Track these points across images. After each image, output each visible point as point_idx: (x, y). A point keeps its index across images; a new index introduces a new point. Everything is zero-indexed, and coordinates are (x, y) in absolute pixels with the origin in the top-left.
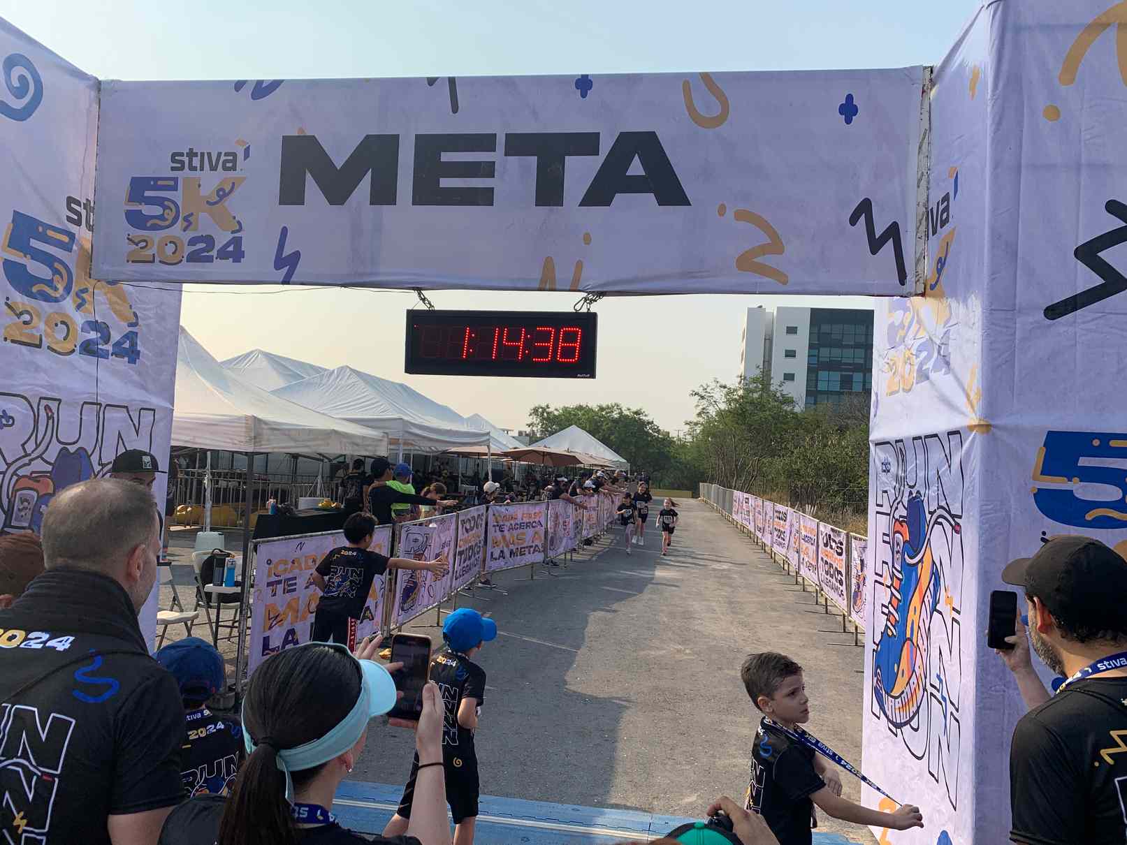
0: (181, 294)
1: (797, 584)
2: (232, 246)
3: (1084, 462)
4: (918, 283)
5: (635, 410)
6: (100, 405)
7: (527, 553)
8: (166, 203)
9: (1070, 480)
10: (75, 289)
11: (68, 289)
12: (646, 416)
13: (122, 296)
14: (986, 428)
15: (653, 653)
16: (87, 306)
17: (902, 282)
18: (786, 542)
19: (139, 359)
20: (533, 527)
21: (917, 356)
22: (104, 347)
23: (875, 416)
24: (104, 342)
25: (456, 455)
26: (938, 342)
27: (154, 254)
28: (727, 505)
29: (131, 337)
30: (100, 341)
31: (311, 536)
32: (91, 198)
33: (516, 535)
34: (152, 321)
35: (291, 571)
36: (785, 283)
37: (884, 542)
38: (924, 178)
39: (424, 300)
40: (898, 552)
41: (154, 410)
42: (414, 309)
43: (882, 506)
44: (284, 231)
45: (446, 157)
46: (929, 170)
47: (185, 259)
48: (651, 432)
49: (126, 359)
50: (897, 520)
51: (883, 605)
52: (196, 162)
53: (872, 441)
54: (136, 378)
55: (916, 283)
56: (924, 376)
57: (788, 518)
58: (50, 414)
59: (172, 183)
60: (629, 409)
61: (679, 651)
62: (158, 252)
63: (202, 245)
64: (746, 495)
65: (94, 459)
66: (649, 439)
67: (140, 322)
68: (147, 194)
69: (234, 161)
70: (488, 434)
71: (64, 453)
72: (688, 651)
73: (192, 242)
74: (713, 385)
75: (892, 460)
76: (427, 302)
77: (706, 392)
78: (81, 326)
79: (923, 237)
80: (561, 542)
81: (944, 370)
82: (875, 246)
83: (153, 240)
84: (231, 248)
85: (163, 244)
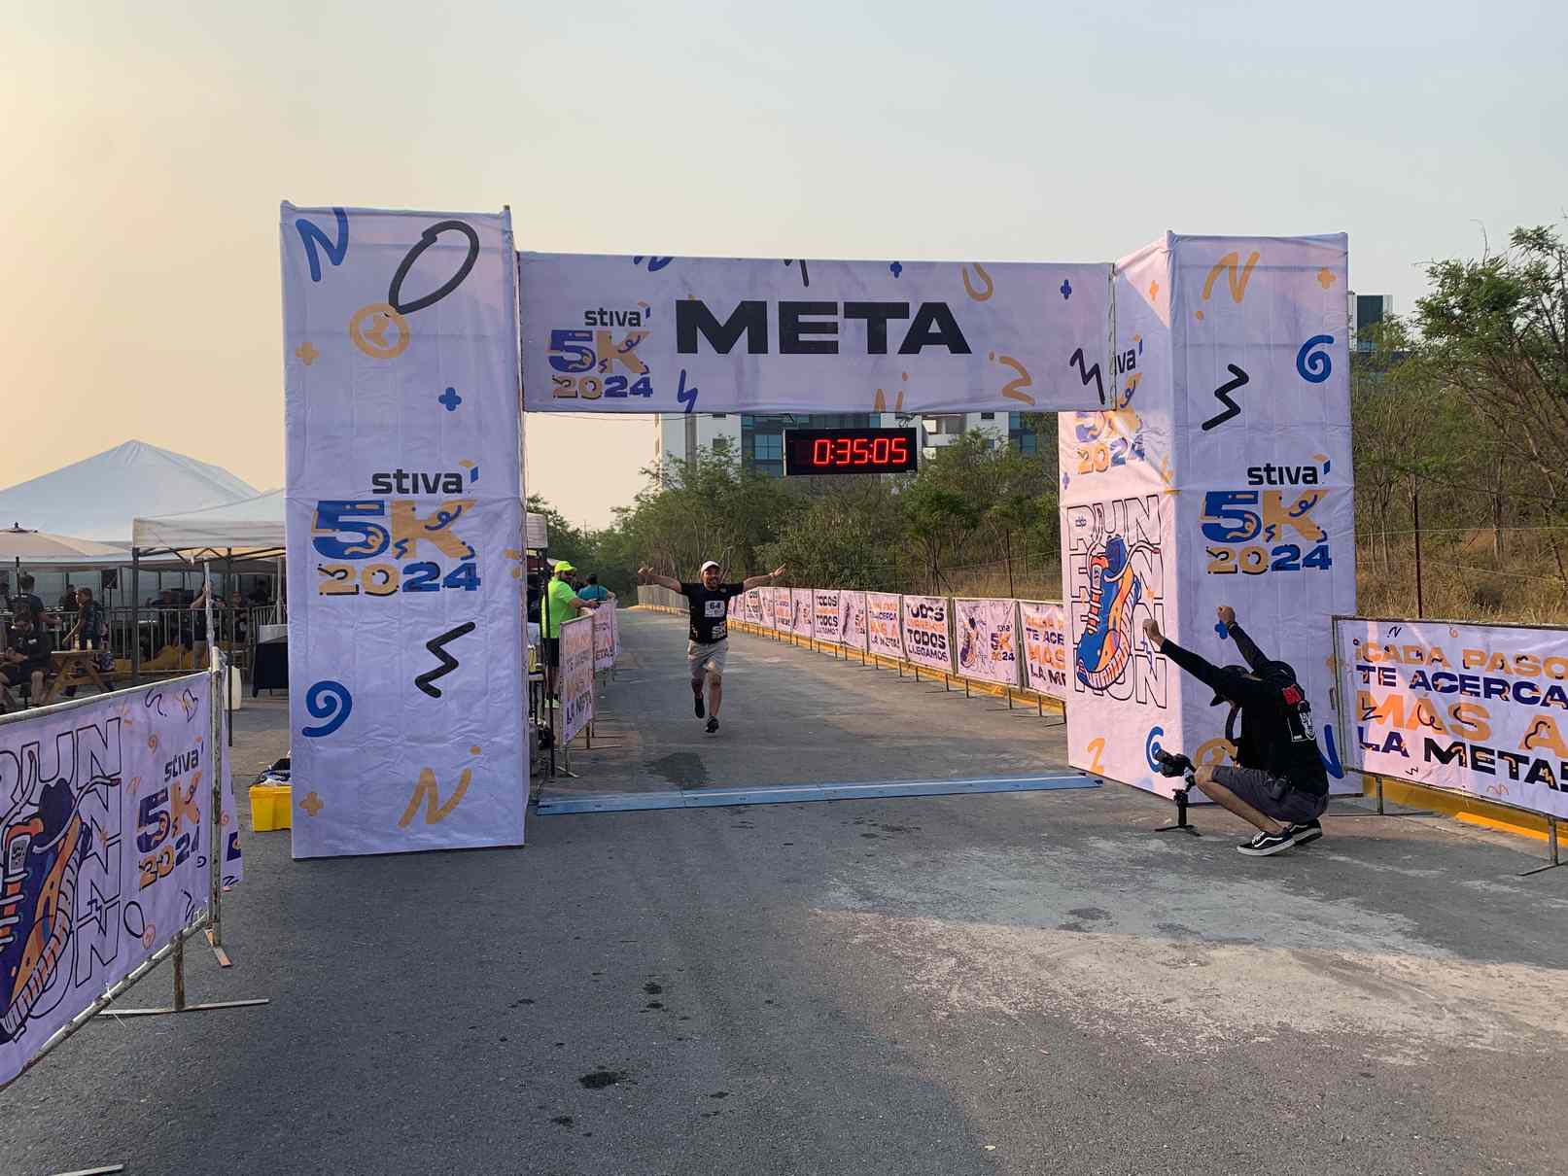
2: (642, 384)
4: (1113, 403)
8: (584, 351)
14: (1174, 492)
17: (1103, 402)
21: (1112, 449)
23: (1066, 487)
26: (1132, 441)
27: (576, 391)
36: (1033, 404)
37: (1081, 573)
38: (1112, 335)
40: (1096, 577)
43: (1076, 549)
44: (684, 373)
46: (1115, 330)
47: (604, 395)
50: (1095, 556)
51: (1082, 615)
52: (606, 319)
53: (1063, 506)
56: (1118, 461)
59: (588, 335)
62: (580, 390)
63: (617, 384)
68: (567, 343)
69: (638, 319)
73: (609, 381)
75: (1088, 517)
79: (1113, 374)
81: (1138, 458)
82: (1086, 379)
83: (575, 381)
84: (641, 386)
85: (585, 382)
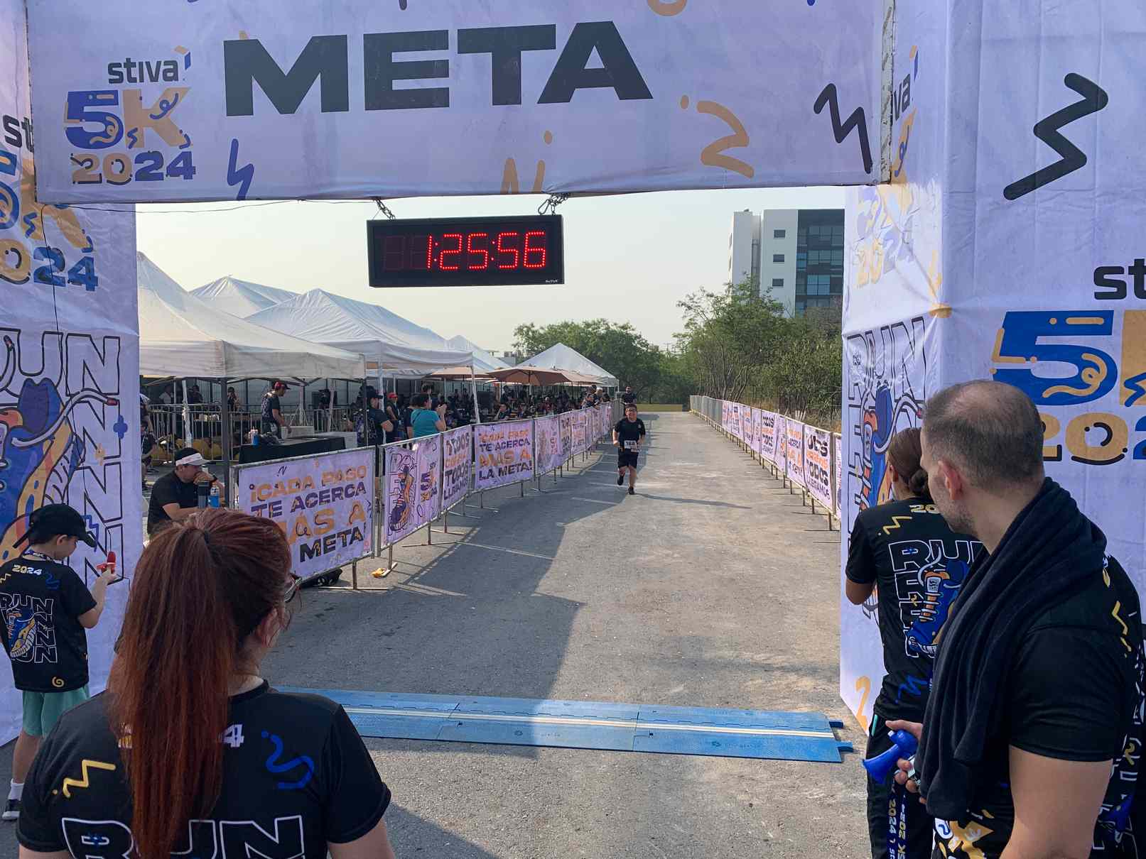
0: (134, 216)
1: (784, 488)
2: (182, 162)
3: (1041, 341)
4: (884, 170)
5: (622, 325)
6: (62, 334)
7: (515, 470)
8: (108, 118)
9: (1027, 360)
10: (21, 215)
11: (15, 214)
12: (633, 330)
13: (74, 221)
14: (947, 312)
15: (642, 558)
16: (36, 231)
17: (868, 170)
18: (774, 447)
19: (97, 285)
20: (521, 445)
21: (884, 245)
22: (60, 274)
23: (847, 309)
24: (59, 268)
25: (440, 379)
26: (902, 229)
27: (100, 174)
28: (717, 416)
29: (87, 262)
30: (54, 268)
31: (293, 460)
32: (29, 116)
33: (503, 455)
34: (106, 246)
35: (275, 496)
36: (751, 176)
37: (856, 434)
38: (889, 60)
39: (384, 209)
40: (867, 443)
41: (119, 338)
42: (375, 219)
43: (853, 399)
44: (235, 143)
45: (398, 57)
46: (894, 51)
47: (133, 178)
48: (639, 346)
49: (84, 286)
50: (867, 411)
51: (856, 495)
52: (135, 73)
53: (845, 336)
54: (96, 305)
55: (882, 170)
56: (890, 265)
57: (775, 424)
58: (10, 345)
59: (112, 97)
60: (615, 324)
61: (667, 555)
62: (105, 172)
63: (151, 162)
64: (735, 404)
65: (61, 390)
66: (638, 354)
67: (95, 247)
68: (87, 109)
69: (175, 70)
70: (471, 353)
71: (28, 384)
72: (676, 555)
73: (140, 159)
74: (700, 294)
75: (863, 352)
76: (386, 211)
77: (693, 302)
78: (32, 253)
79: (889, 123)
80: (549, 459)
81: (908, 257)
82: (840, 133)
83: (97, 159)
84: (181, 164)
85: (109, 162)
